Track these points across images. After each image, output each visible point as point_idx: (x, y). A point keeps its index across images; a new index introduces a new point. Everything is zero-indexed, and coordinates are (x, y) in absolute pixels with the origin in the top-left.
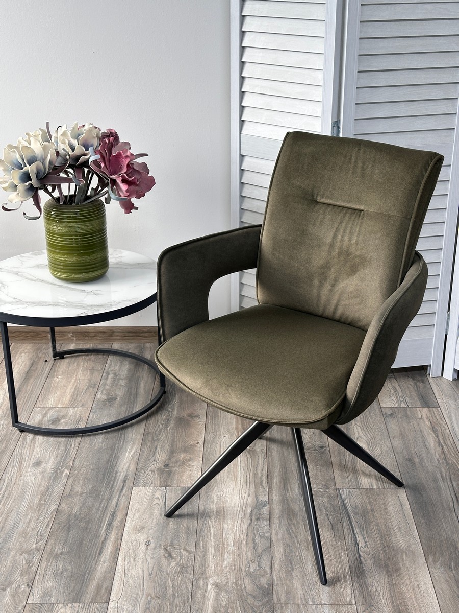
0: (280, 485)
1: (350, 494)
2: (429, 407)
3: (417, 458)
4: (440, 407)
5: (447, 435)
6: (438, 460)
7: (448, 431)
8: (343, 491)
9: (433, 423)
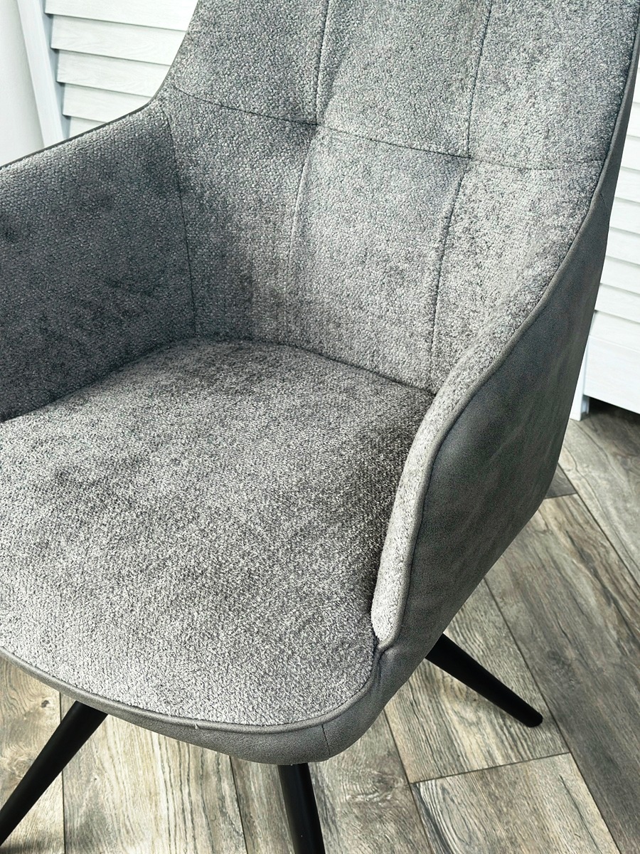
0: (269, 803)
1: (447, 796)
2: (553, 496)
3: (569, 647)
4: (577, 493)
5: (615, 568)
6: (619, 646)
7: (613, 554)
8: (427, 789)
9: (575, 539)
